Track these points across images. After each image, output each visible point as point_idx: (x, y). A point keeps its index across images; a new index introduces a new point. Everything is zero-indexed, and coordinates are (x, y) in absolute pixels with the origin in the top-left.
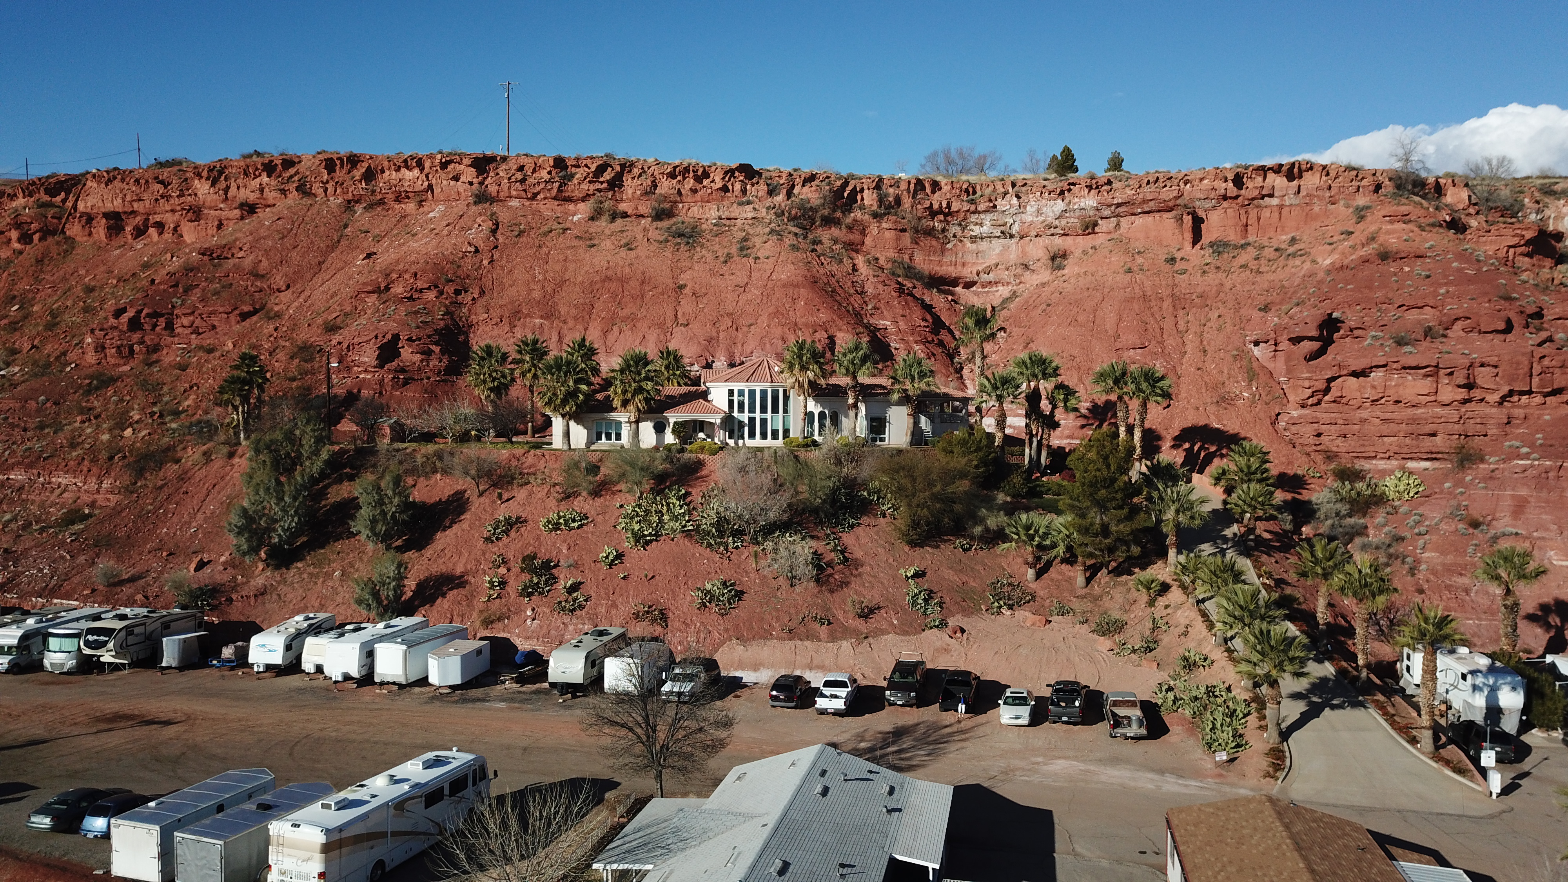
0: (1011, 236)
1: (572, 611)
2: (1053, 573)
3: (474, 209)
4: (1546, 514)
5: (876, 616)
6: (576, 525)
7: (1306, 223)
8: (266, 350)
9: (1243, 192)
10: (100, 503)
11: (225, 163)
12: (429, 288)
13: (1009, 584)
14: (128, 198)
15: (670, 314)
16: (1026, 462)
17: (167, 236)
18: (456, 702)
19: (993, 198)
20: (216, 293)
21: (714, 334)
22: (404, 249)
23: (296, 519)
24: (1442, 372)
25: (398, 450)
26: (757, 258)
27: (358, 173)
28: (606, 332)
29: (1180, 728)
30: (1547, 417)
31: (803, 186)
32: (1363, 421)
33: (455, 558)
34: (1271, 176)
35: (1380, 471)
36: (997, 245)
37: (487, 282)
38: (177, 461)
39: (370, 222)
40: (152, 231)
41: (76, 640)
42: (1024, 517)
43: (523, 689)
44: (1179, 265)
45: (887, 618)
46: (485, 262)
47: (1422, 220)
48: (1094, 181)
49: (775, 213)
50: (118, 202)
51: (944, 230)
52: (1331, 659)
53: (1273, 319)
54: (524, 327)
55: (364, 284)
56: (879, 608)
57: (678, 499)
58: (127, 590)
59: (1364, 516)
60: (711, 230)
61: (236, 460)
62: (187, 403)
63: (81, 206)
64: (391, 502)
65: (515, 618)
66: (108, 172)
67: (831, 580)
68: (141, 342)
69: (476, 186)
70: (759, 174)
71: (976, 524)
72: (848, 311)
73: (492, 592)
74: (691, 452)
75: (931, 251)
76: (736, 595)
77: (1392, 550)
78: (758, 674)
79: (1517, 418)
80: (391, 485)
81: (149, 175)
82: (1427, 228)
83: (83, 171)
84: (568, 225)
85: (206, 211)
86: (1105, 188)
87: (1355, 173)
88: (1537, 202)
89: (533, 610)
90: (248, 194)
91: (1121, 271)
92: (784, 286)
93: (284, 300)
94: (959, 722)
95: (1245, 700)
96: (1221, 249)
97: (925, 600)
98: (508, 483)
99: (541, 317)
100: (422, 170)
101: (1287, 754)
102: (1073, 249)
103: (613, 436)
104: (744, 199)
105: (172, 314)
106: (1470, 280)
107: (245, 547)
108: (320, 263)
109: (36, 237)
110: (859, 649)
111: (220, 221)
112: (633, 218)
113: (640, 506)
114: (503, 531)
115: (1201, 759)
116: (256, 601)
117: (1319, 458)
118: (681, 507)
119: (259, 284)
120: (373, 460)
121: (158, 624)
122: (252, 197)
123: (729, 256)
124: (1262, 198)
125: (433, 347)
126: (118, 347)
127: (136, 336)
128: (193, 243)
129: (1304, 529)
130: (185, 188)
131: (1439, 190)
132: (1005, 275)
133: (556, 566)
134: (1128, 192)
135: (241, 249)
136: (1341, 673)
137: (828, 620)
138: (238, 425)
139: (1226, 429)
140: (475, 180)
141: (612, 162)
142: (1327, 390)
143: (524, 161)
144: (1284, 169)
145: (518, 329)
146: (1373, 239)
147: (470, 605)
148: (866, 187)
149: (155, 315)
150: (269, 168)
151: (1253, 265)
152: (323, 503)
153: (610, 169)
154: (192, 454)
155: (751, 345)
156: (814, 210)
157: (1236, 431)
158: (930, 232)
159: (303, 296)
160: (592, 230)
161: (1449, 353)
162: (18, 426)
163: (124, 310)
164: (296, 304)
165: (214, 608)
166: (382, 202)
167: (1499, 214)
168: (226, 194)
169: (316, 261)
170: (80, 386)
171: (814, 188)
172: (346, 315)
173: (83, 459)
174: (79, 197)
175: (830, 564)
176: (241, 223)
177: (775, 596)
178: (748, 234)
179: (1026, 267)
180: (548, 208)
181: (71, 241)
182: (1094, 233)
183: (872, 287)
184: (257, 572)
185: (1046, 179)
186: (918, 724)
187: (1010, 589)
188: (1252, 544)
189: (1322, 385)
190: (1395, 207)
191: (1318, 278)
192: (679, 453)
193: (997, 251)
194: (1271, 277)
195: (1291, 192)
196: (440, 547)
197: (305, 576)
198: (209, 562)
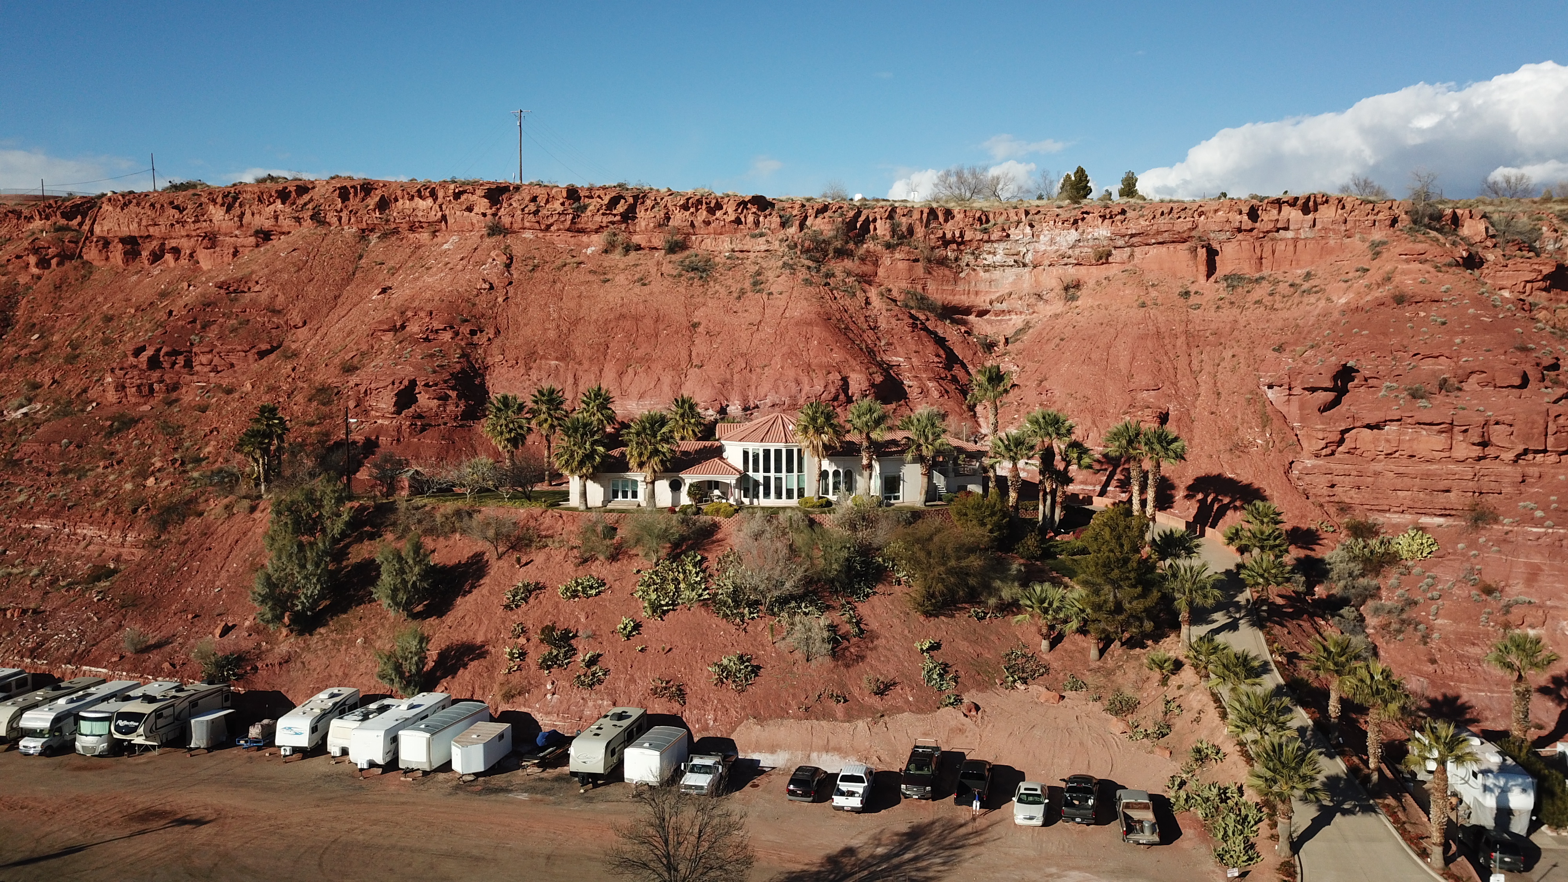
0: (1025, 265)
1: (590, 686)
2: (1066, 644)
3: (489, 242)
4: (1559, 582)
5: (891, 693)
6: (594, 592)
7: (1321, 257)
8: (285, 392)
9: (1258, 225)
10: (124, 557)
11: (239, 188)
12: (445, 329)
13: (1024, 656)
14: (144, 223)
15: (684, 354)
16: (1040, 518)
17: (184, 262)
18: (479, 793)
19: (1006, 227)
20: (234, 330)
21: (729, 376)
22: (420, 284)
23: (318, 587)
24: (1456, 429)
25: (417, 508)
26: (770, 294)
27: (372, 201)
28: (621, 374)
29: (1192, 831)
30: (1562, 477)
31: (816, 217)
32: (1377, 474)
33: (475, 626)
34: (1286, 209)
35: (1394, 525)
36: (1011, 274)
37: (502, 322)
38: (200, 514)
39: (384, 252)
40: (168, 257)
41: (107, 723)
42: (1038, 589)
43: (545, 775)
44: (1193, 300)
45: (904, 694)
46: (500, 300)
47: (1438, 259)
48: (1108, 211)
49: (788, 246)
50: (134, 227)
51: (957, 259)
52: (1342, 754)
53: (1287, 361)
54: (540, 369)
55: (380, 322)
56: (895, 684)
57: (694, 566)
58: (154, 657)
59: (1377, 576)
60: (725, 264)
61: (257, 515)
62: (207, 450)
63: (97, 229)
64: (412, 571)
65: (535, 691)
66: (123, 196)
67: (847, 654)
68: (161, 381)
69: (489, 217)
70: (772, 205)
71: (990, 595)
72: (861, 349)
73: (512, 664)
74: (706, 514)
75: (944, 280)
76: (752, 671)
77: (1404, 616)
78: (775, 757)
79: (1532, 477)
80: (411, 554)
81: (164, 199)
82: (1443, 269)
83: (98, 192)
84: (581, 259)
85: (221, 238)
86: (1119, 217)
87: (1370, 206)
88: (1556, 231)
89: (553, 683)
90: (262, 221)
91: (1135, 305)
92: (797, 324)
93: (301, 337)
94: (974, 819)
95: (1257, 804)
96: (1235, 283)
97: (941, 676)
98: (527, 545)
99: (557, 359)
100: (435, 200)
101: (1298, 870)
102: (1086, 279)
103: (630, 494)
104: (757, 232)
105: (191, 352)
106: (1487, 328)
107: (269, 616)
108: (336, 298)
109: (54, 262)
110: (875, 729)
111: (236, 248)
112: (647, 251)
113: (656, 573)
114: (522, 599)
115: (1213, 872)
116: (281, 669)
117: (1332, 510)
118: (697, 574)
119: (275, 320)
120: (392, 517)
121: (186, 703)
122: (268, 224)
123: (742, 292)
124: (1278, 230)
125: (450, 393)
126: (139, 386)
127: (156, 375)
128: (210, 271)
129: (1316, 589)
130: (200, 214)
131: (1456, 220)
132: (1018, 305)
133: (575, 636)
134: (1142, 222)
135: (257, 283)
136: (1353, 770)
137: (844, 698)
138: (258, 478)
139: (1239, 479)
140: (489, 212)
141: (624, 193)
142: (1341, 442)
143: (537, 191)
144: (1300, 202)
145: (533, 371)
146: (1389, 279)
147: (491, 677)
148: (878, 217)
149: (174, 353)
150: (283, 195)
151: (1267, 300)
152: (344, 563)
153: (623, 201)
154: (215, 507)
155: (765, 387)
156: (827, 242)
157: (1249, 481)
158: (943, 262)
159: (319, 333)
160: (606, 264)
161: (1464, 409)
162: (42, 470)
163: (143, 349)
164: (313, 342)
165: (240, 677)
166: (395, 231)
167: (1516, 248)
168: (241, 221)
169: (332, 295)
170: (102, 428)
171: (826, 220)
172: (363, 354)
173: (108, 510)
174: (95, 220)
175: (845, 637)
176: (256, 250)
177: (791, 672)
178: (761, 267)
179: (1039, 296)
180: (561, 240)
181: (87, 264)
182: (1107, 262)
183: (885, 322)
184: (281, 638)
185: (1059, 207)
186: (933, 823)
187: (1024, 660)
188: (1265, 614)
189: (1336, 437)
190: (1411, 245)
191: (1333, 319)
192: (695, 514)
193: (1011, 280)
194: (1285, 314)
195: (1307, 225)
196: (460, 614)
197: (328, 642)
198: (234, 626)
